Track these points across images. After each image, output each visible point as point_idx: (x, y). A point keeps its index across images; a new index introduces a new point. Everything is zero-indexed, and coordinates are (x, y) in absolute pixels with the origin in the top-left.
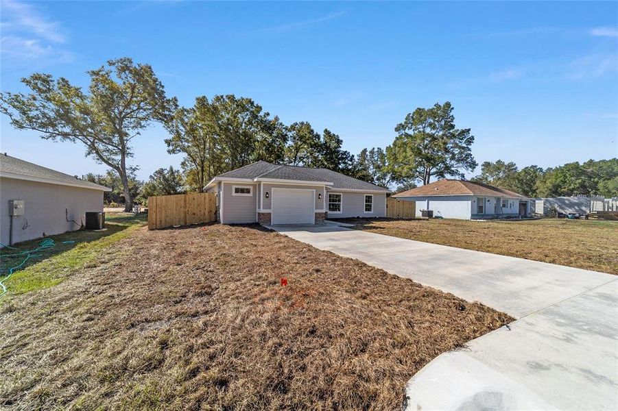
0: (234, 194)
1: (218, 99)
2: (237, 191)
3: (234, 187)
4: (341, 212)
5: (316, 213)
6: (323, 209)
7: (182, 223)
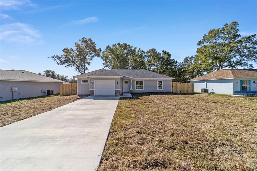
0: (82, 83)
1: (114, 46)
2: (83, 81)
3: (81, 80)
4: (143, 90)
5: (116, 91)
6: (119, 88)
7: (71, 94)
